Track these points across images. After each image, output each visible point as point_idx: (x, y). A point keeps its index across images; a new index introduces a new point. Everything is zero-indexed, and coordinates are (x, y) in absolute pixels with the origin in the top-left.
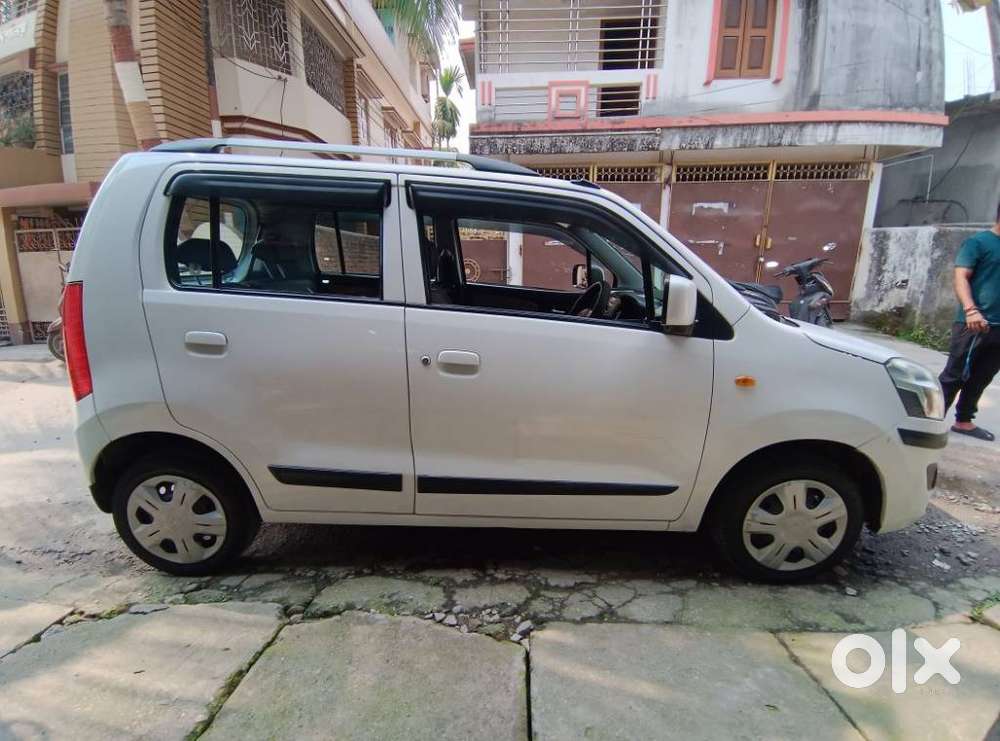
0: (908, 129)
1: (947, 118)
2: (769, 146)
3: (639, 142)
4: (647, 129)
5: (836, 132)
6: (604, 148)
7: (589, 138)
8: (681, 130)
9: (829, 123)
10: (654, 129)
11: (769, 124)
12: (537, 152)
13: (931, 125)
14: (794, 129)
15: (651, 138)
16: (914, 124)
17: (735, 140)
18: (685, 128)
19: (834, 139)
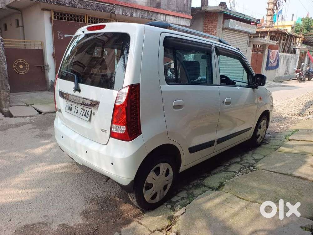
0: (182, 19)
1: (192, 16)
2: (149, 19)
3: (107, 9)
4: (110, 4)
5: (165, 17)
6: (93, 8)
7: (87, 3)
8: (122, 7)
9: (164, 14)
10: (113, 4)
11: (148, 11)
12: (63, 5)
13: (188, 19)
14: (155, 14)
15: (112, 8)
16: (183, 18)
17: (139, 15)
18: (123, 6)
19: (165, 20)
